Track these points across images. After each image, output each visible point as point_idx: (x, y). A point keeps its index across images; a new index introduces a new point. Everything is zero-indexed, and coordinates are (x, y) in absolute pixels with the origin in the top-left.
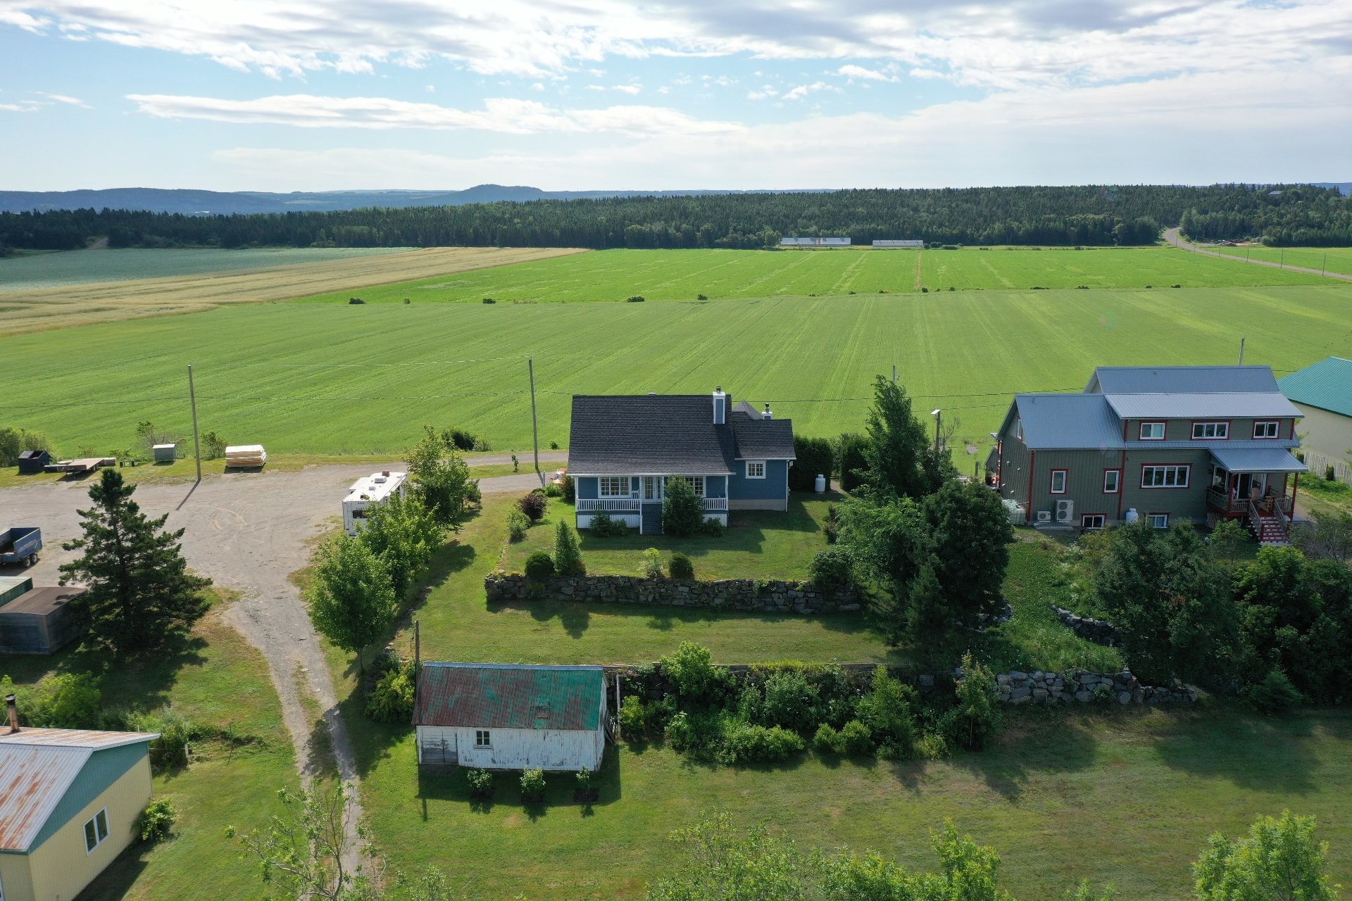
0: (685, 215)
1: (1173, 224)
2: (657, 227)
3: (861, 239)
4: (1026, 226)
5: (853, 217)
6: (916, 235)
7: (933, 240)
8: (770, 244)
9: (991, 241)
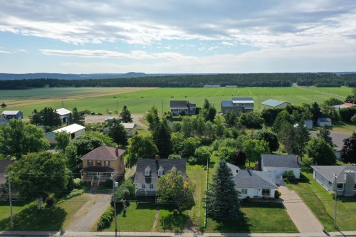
0: (182, 80)
1: (295, 82)
2: (176, 82)
3: (223, 85)
4: (261, 82)
5: (221, 80)
6: (236, 85)
7: (239, 86)
8: (202, 86)
9: (253, 86)
